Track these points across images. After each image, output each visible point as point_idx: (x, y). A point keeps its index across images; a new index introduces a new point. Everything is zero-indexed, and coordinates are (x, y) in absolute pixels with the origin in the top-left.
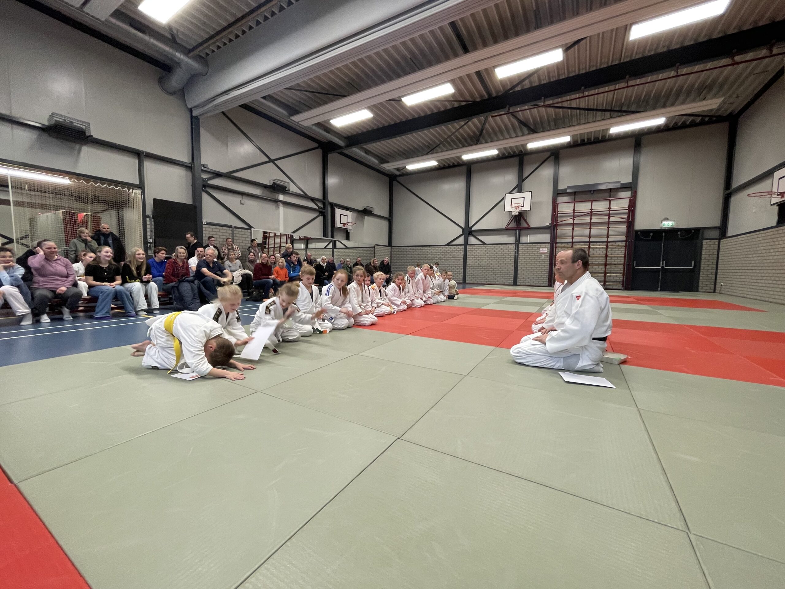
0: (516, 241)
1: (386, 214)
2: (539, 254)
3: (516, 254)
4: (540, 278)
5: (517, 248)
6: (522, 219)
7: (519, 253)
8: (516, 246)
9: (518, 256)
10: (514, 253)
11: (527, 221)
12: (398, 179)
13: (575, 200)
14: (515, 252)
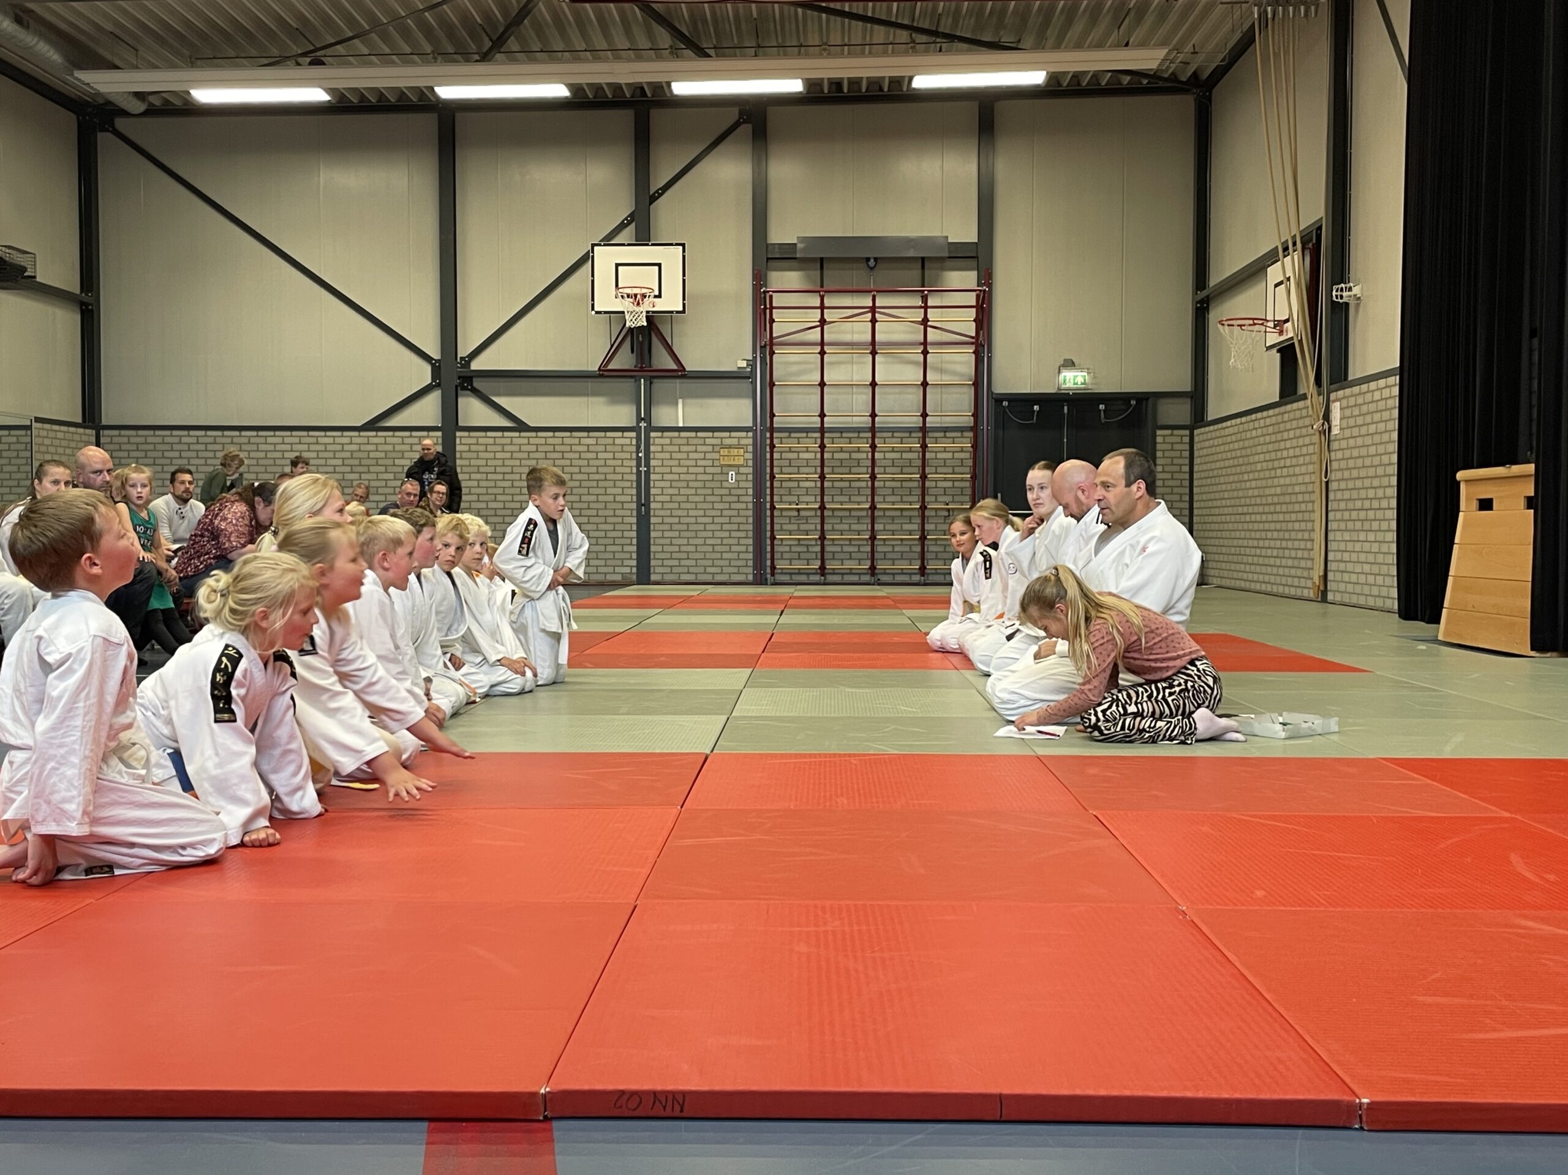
0: (639, 419)
1: (67, 278)
2: (718, 470)
3: (643, 469)
4: (725, 556)
5: (644, 447)
6: (656, 342)
7: (653, 463)
8: (638, 438)
9: (648, 473)
10: (634, 463)
11: (674, 349)
12: (120, 123)
13: (822, 286)
14: (639, 459)
